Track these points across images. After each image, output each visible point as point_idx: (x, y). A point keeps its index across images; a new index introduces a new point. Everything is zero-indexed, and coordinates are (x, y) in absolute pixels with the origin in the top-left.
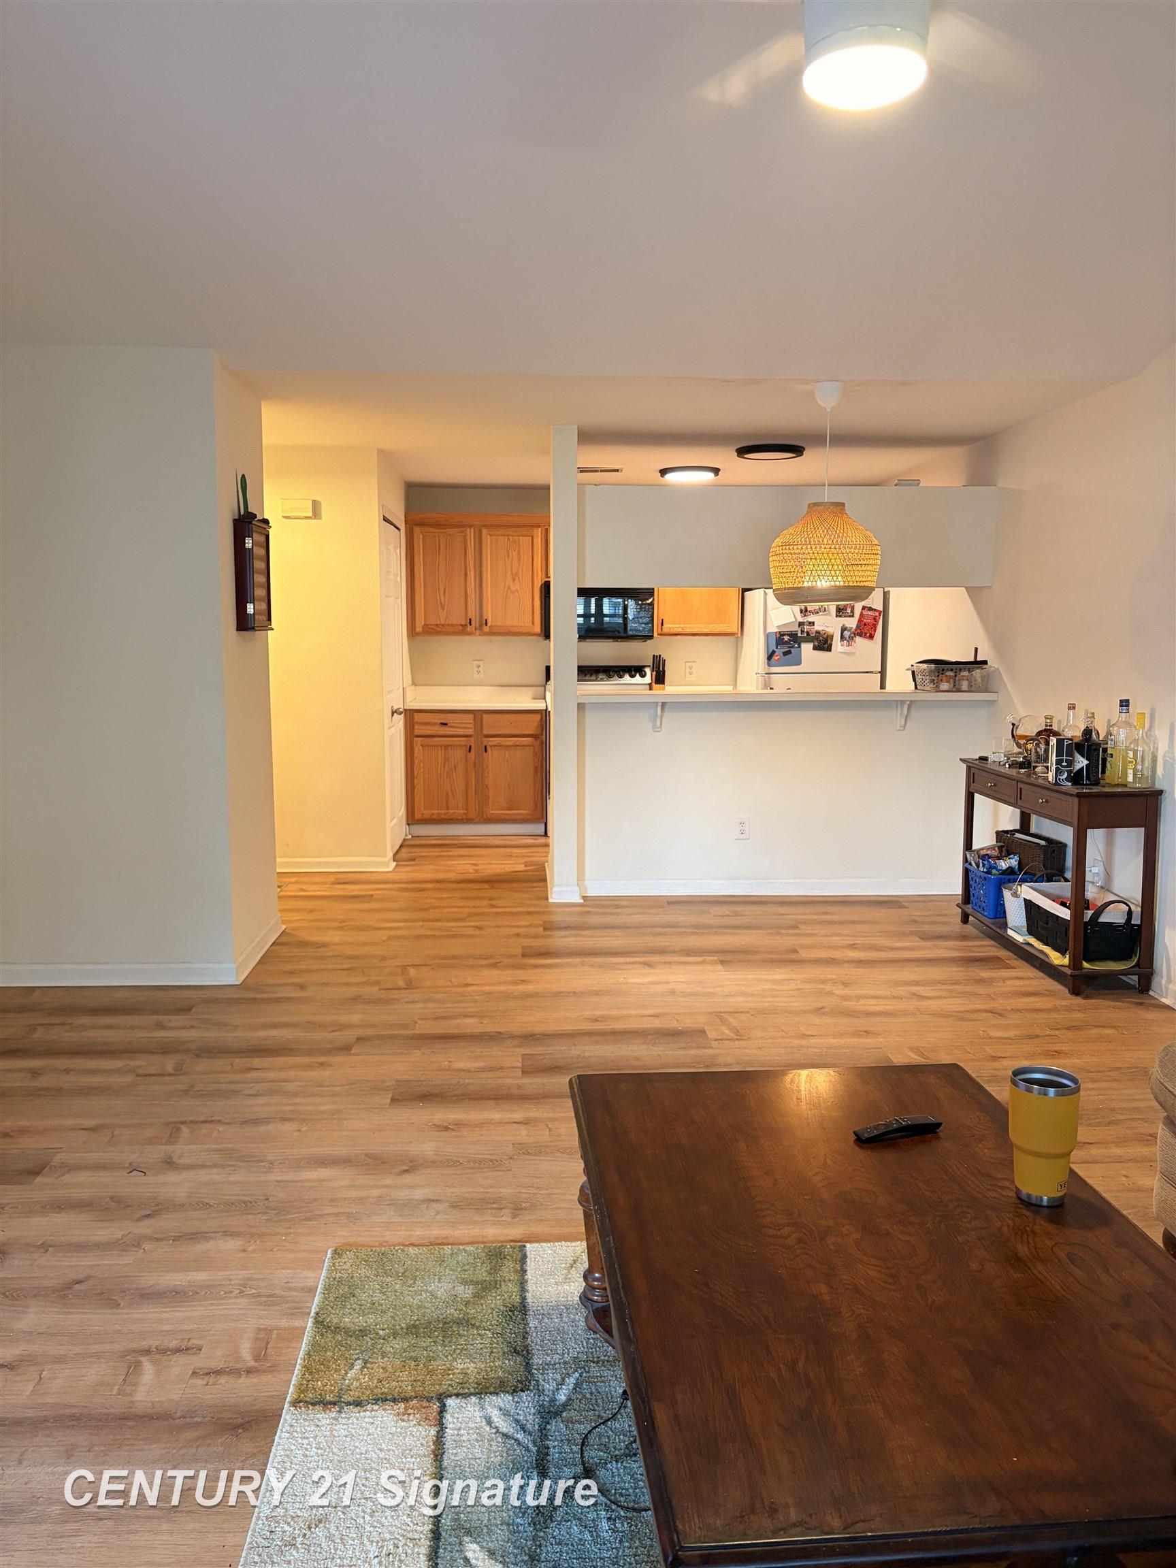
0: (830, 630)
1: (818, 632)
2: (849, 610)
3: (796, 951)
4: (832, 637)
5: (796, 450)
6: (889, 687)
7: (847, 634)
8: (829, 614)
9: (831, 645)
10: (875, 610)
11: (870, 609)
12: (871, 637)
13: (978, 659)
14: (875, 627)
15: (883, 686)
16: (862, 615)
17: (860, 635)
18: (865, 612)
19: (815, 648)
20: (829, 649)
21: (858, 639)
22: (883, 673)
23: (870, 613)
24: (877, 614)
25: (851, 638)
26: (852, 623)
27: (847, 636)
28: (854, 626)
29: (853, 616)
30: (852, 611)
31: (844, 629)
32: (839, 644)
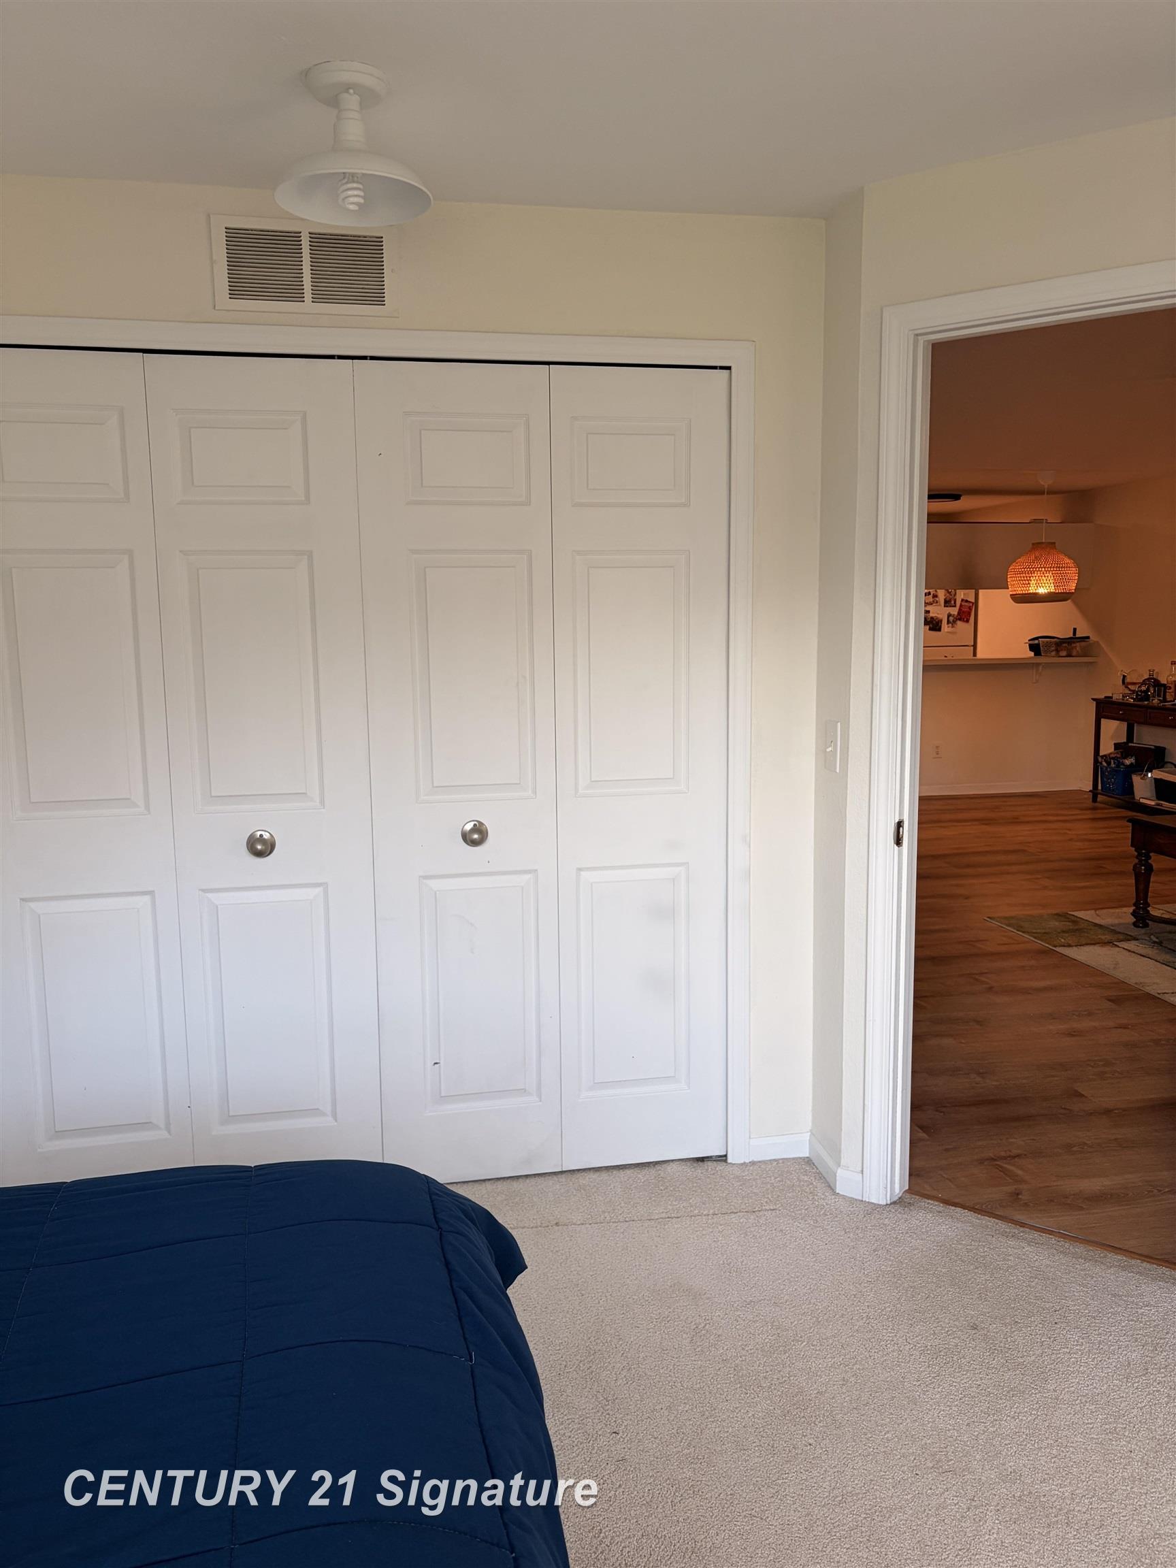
0: (940, 616)
1: (932, 618)
2: (953, 602)
4: (941, 621)
5: (956, 497)
6: (979, 655)
7: (951, 619)
8: (940, 605)
9: (941, 626)
10: (970, 602)
11: (967, 601)
12: (967, 621)
13: (1077, 636)
14: (969, 614)
15: (975, 654)
16: (961, 605)
17: (960, 620)
18: (963, 604)
19: (930, 629)
20: (939, 630)
21: (959, 622)
22: (975, 646)
23: (966, 604)
24: (971, 605)
25: (954, 622)
26: (954, 611)
27: (952, 621)
28: (956, 613)
29: (955, 606)
30: (955, 603)
31: (949, 615)
32: (946, 626)
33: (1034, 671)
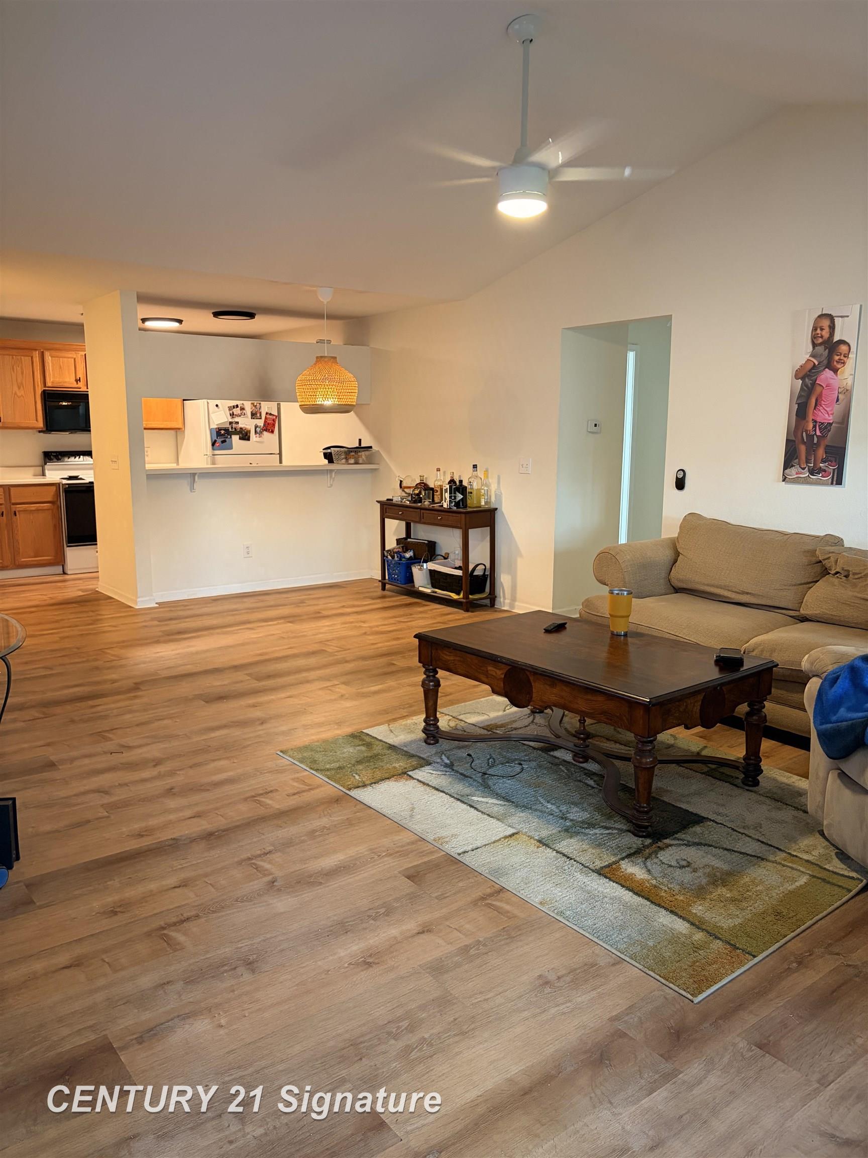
0: (248, 427)
1: (241, 428)
2: (258, 415)
3: (319, 613)
4: (250, 431)
5: (251, 315)
6: (285, 463)
7: (258, 430)
8: (247, 417)
9: (249, 437)
10: (273, 415)
11: (271, 414)
12: (272, 432)
13: (363, 445)
14: (274, 425)
15: (281, 462)
16: (266, 418)
17: (266, 430)
18: (268, 416)
19: (240, 439)
20: (248, 439)
21: (265, 433)
22: (280, 454)
23: (271, 417)
24: (275, 417)
25: (261, 433)
26: (261, 423)
27: (259, 432)
28: (262, 425)
29: (261, 418)
30: (260, 415)
31: (256, 427)
32: (254, 436)
33: (329, 476)
